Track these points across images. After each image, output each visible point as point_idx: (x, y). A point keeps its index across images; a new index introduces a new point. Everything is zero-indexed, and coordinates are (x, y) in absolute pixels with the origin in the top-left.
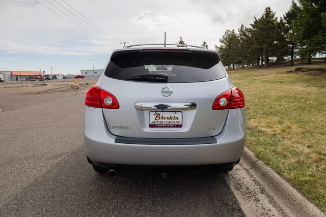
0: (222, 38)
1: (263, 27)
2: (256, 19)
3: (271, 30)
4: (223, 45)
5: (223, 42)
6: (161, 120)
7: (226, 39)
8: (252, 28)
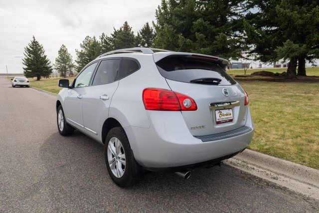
0: (82, 44)
1: (124, 38)
2: (115, 29)
3: (130, 42)
4: (84, 50)
5: (84, 47)
6: (222, 117)
7: (86, 45)
8: (112, 37)
